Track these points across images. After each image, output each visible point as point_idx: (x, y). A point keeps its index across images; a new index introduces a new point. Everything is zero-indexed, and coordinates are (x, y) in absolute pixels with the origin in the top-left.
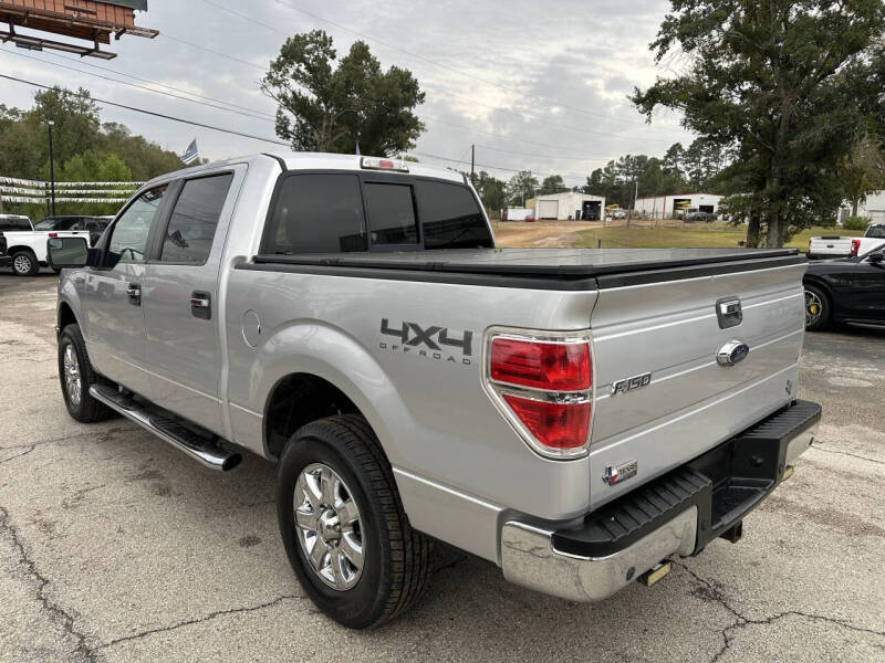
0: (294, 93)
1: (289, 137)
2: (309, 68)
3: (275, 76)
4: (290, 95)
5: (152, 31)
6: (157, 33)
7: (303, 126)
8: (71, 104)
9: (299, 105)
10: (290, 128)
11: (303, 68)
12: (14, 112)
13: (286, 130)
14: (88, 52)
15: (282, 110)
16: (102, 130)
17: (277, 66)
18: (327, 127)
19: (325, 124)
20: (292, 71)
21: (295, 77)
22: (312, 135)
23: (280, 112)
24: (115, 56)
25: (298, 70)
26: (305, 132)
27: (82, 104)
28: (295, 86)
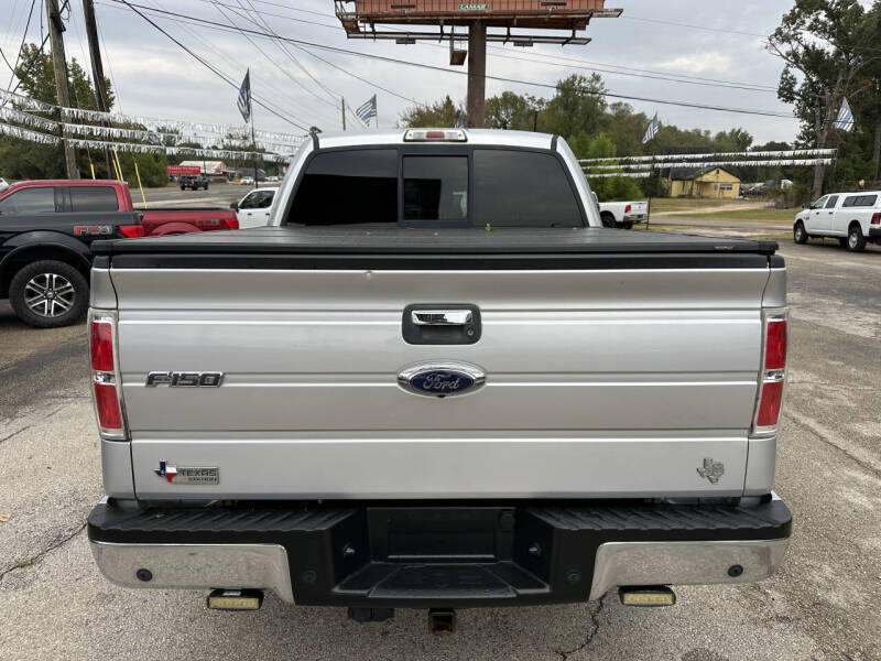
0: (806, 47)
1: (793, 99)
2: (831, 15)
3: (785, 31)
4: (801, 50)
5: (616, 10)
6: (621, 11)
7: (812, 84)
8: (584, 91)
9: (813, 60)
10: (796, 88)
11: (822, 16)
12: (541, 102)
13: (790, 90)
14: (567, 41)
15: (790, 69)
16: (609, 111)
17: (791, 19)
18: (844, 82)
19: (840, 79)
20: (808, 22)
21: (811, 28)
22: (823, 93)
23: (786, 72)
24: (590, 40)
25: (816, 20)
26: (815, 91)
27: (593, 88)
28: (809, 38)
